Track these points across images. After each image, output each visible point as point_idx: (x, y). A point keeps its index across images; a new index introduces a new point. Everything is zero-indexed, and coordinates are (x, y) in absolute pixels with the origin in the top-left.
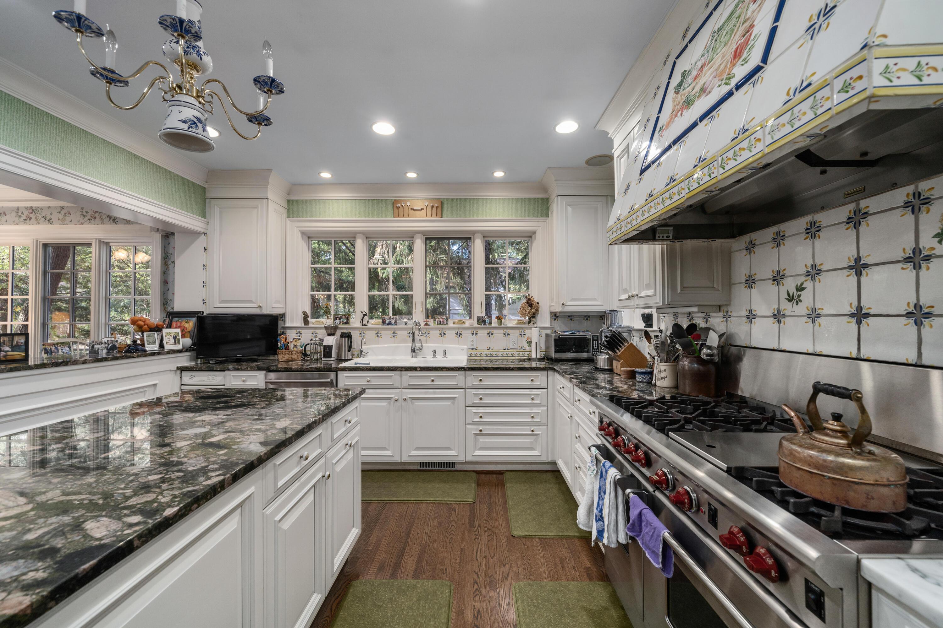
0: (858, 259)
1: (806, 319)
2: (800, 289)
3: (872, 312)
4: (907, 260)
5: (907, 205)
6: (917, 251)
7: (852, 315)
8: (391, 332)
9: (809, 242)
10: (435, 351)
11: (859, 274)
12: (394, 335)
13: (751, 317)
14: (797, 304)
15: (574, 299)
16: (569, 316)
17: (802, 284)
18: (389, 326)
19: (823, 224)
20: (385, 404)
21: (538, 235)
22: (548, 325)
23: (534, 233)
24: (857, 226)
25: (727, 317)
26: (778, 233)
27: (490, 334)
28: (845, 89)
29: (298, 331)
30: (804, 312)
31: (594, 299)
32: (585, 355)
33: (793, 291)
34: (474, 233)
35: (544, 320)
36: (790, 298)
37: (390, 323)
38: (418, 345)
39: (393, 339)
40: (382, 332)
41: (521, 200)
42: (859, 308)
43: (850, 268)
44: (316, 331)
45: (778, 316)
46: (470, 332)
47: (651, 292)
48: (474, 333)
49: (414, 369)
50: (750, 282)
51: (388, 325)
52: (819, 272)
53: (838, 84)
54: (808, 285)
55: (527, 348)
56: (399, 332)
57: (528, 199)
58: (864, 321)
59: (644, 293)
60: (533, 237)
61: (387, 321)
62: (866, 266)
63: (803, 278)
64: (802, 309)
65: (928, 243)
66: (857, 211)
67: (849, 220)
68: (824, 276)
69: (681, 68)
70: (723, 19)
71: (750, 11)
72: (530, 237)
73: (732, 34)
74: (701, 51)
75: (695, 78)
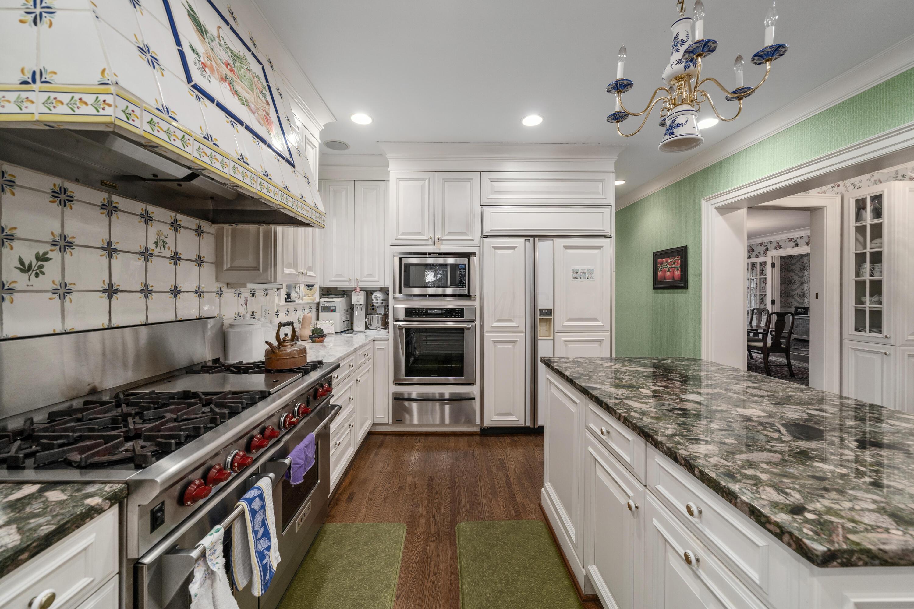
0: (110, 243)
1: (50, 295)
2: (43, 258)
3: (120, 289)
4: (142, 254)
6: (147, 249)
7: (104, 291)
9: (55, 207)
11: (110, 256)
14: (37, 275)
17: (46, 253)
19: (77, 196)
24: (109, 214)
30: (50, 287)
33: (30, 259)
36: (25, 268)
42: (111, 285)
43: (103, 249)
52: (70, 245)
54: (55, 255)
58: (115, 296)
62: (115, 251)
63: (48, 247)
64: (44, 282)
65: (152, 246)
66: (110, 202)
67: (103, 207)
68: (76, 251)
70: (230, 44)
71: (260, 95)
73: (252, 88)
74: (214, 32)
75: (226, 65)
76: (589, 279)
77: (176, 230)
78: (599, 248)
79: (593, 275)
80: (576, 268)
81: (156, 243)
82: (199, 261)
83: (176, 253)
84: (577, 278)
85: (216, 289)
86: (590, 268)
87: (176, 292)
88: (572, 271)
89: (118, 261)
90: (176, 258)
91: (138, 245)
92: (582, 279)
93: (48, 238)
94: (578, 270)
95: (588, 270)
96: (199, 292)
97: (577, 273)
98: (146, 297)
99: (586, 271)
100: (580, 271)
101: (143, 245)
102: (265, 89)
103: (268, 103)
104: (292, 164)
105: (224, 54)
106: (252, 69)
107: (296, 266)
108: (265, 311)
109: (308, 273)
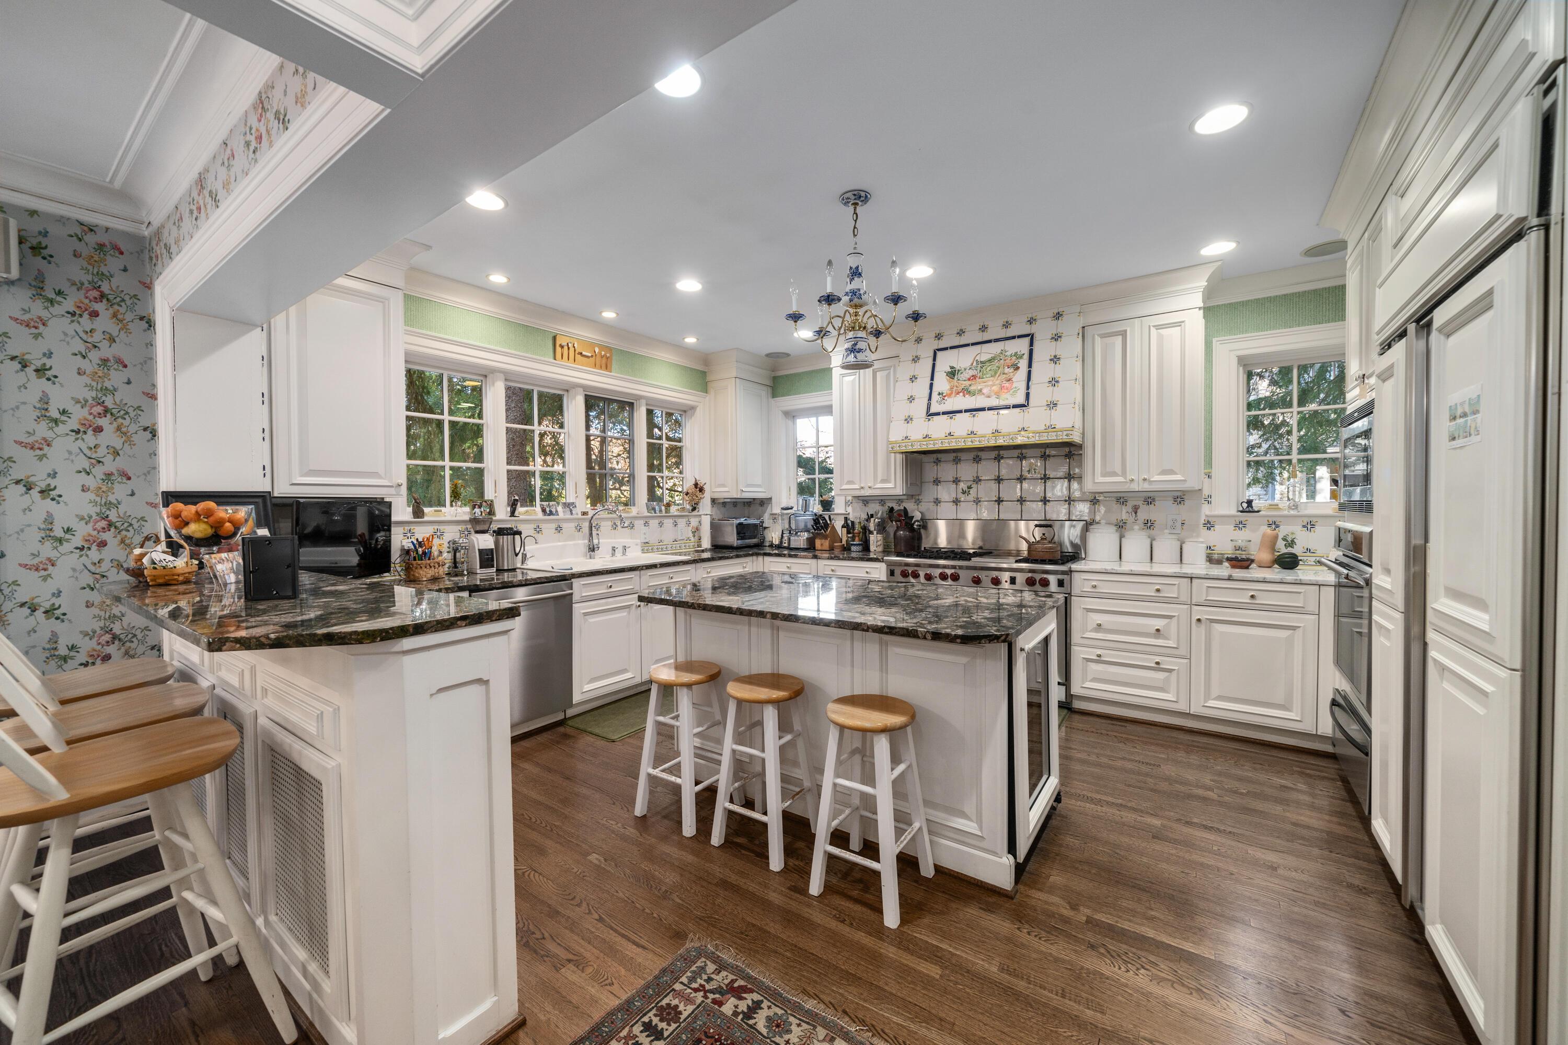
0: (999, 477)
1: (972, 503)
2: (970, 487)
3: (1004, 499)
4: (1017, 479)
5: (1018, 457)
6: (1021, 476)
7: (996, 501)
8: (554, 526)
9: (975, 464)
10: (614, 549)
11: (999, 483)
12: (559, 529)
13: (937, 502)
14: (967, 495)
15: (748, 486)
16: (734, 503)
17: (971, 485)
18: (551, 517)
19: (983, 457)
20: (625, 614)
21: (699, 412)
22: (709, 512)
23: (693, 408)
24: (999, 460)
25: (918, 502)
26: (956, 457)
27: (661, 524)
28: (1067, 435)
29: (407, 528)
30: (972, 499)
31: (759, 486)
32: (754, 541)
33: (965, 489)
34: (639, 398)
35: (706, 507)
36: (964, 492)
37: (551, 513)
38: (595, 541)
39: (558, 535)
40: (543, 526)
41: (685, 368)
42: (999, 498)
43: (995, 480)
44: (442, 528)
45: (956, 502)
46: (642, 522)
47: (891, 485)
48: (646, 524)
49: (653, 566)
50: (937, 482)
51: (549, 515)
52: (980, 480)
53: (1065, 433)
54: (974, 486)
55: (692, 539)
56: (564, 525)
57: (691, 369)
58: (1001, 503)
59: (878, 485)
60: (689, 413)
61: (548, 510)
62: (1002, 480)
63: (971, 483)
64: (970, 498)
65: (1025, 473)
66: (999, 455)
67: (995, 459)
68: (982, 483)
69: (946, 361)
70: (984, 357)
71: (1007, 370)
72: (685, 411)
73: (996, 373)
74: (968, 364)
75: (969, 379)
77: (1045, 460)
81: (1029, 471)
82: (1069, 477)
83: (1045, 475)
85: (1089, 498)
87: (1045, 500)
89: (1004, 485)
90: (1045, 478)
91: (1017, 473)
93: (972, 478)
96: (1069, 500)
98: (1021, 504)
101: (1019, 473)
102: (1021, 357)
103: (1018, 368)
104: (1023, 406)
105: (971, 373)
106: (1008, 354)
107: (1124, 473)
108: (1174, 521)
109: (1156, 478)
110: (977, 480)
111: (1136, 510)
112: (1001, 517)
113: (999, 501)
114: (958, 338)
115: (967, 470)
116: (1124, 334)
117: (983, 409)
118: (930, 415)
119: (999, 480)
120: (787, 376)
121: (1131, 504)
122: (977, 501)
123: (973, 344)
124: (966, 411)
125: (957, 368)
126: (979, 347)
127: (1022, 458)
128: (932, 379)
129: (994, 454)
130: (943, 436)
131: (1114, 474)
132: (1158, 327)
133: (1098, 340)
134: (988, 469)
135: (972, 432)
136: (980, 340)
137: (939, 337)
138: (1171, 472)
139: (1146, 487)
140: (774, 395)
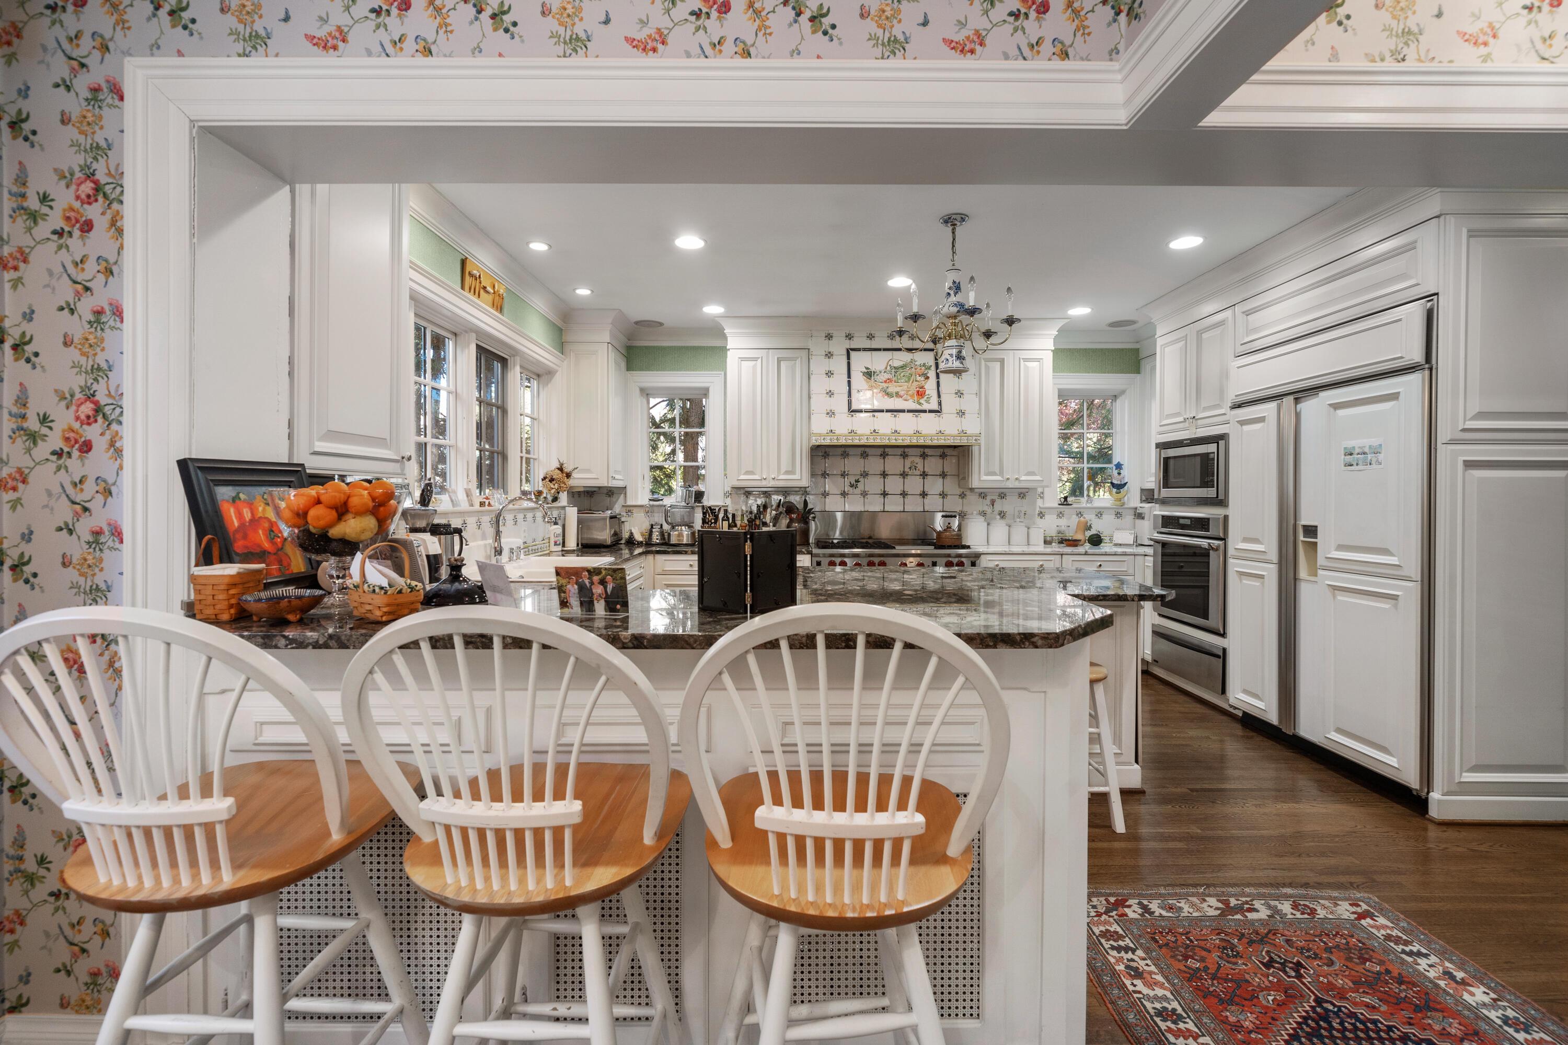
0: (884, 472)
1: (859, 496)
2: (857, 481)
3: (889, 493)
4: (901, 475)
5: (901, 456)
6: (904, 472)
7: (881, 494)
9: (862, 460)
11: (884, 478)
13: (824, 494)
14: (855, 488)
15: (615, 472)
16: (588, 492)
19: (870, 454)
23: (551, 373)
24: (884, 458)
28: (975, 440)
31: (620, 473)
33: (853, 482)
36: (852, 486)
41: (550, 323)
42: (884, 491)
43: (881, 475)
45: (844, 494)
50: (824, 475)
52: (867, 475)
53: (974, 438)
54: (862, 480)
59: (782, 477)
60: (545, 378)
62: (887, 475)
63: (858, 477)
64: (858, 491)
65: (907, 470)
66: (884, 453)
67: (881, 455)
68: (869, 477)
69: (860, 361)
70: (897, 364)
71: (919, 378)
72: (539, 376)
73: (909, 380)
74: (882, 368)
75: (885, 382)
76: (1374, 466)
77: (924, 459)
78: (1394, 397)
79: (1381, 457)
80: (1350, 444)
81: (910, 468)
82: (943, 475)
83: (924, 472)
84: (1351, 465)
85: (959, 493)
86: (1374, 442)
87: (924, 495)
88: (1343, 452)
89: (889, 480)
90: (924, 475)
91: (900, 469)
92: (1360, 467)
93: (859, 473)
94: (1354, 448)
95: (1370, 447)
96: (943, 495)
97: (1351, 454)
98: (903, 497)
99: (1367, 450)
100: (1357, 451)
101: (902, 470)
102: (929, 368)
103: (927, 378)
104: (938, 411)
105: (887, 376)
106: (917, 363)
107: (1001, 474)
108: (1020, 512)
109: (1023, 478)
110: (865, 475)
111: (993, 503)
112: (886, 509)
113: (885, 494)
114: (869, 341)
115: (854, 465)
116: (1002, 361)
117: (903, 411)
118: (852, 411)
119: (884, 475)
120: (646, 347)
121: (989, 498)
122: (864, 494)
123: (885, 350)
124: (888, 411)
125: (873, 370)
126: (890, 353)
127: (904, 456)
128: (849, 376)
129: (880, 451)
130: (868, 432)
131: (994, 474)
132: (1026, 360)
133: (983, 362)
134: (874, 464)
135: (896, 431)
136: (890, 347)
137: (849, 337)
138: (1033, 474)
139: (1017, 484)
140: (630, 367)
